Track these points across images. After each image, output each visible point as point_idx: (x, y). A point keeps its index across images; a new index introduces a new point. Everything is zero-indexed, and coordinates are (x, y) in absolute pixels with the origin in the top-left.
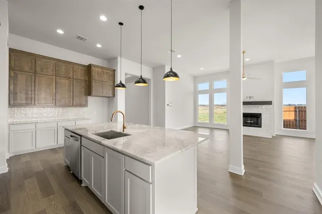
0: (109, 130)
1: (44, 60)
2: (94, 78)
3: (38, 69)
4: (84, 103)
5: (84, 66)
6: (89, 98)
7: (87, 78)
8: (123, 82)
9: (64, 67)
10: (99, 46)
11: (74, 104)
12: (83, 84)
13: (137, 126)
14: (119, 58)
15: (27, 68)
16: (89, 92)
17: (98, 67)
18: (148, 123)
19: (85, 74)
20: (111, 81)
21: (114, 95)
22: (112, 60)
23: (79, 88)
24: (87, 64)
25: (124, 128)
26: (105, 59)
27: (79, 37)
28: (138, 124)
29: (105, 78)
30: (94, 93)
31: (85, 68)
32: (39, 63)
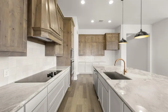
0: (114, 71)
1: (88, 36)
2: (107, 40)
3: (86, 40)
4: (103, 54)
5: (103, 35)
6: (106, 51)
7: (104, 41)
8: (125, 39)
9: (94, 38)
10: (110, 22)
11: (99, 54)
12: (103, 44)
13: (137, 71)
14: (122, 25)
15: (83, 41)
16: (105, 48)
17: (109, 34)
18: (147, 70)
19: (103, 40)
20: (117, 41)
21: (119, 49)
22: (118, 28)
23: (101, 47)
24: (104, 34)
25: (125, 72)
26: (113, 29)
27: (100, 20)
28: (138, 69)
29: (114, 39)
30: (107, 48)
31: (103, 36)
32: (86, 38)
